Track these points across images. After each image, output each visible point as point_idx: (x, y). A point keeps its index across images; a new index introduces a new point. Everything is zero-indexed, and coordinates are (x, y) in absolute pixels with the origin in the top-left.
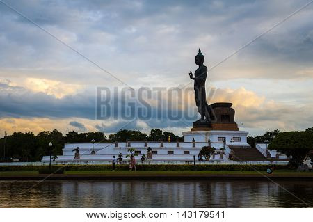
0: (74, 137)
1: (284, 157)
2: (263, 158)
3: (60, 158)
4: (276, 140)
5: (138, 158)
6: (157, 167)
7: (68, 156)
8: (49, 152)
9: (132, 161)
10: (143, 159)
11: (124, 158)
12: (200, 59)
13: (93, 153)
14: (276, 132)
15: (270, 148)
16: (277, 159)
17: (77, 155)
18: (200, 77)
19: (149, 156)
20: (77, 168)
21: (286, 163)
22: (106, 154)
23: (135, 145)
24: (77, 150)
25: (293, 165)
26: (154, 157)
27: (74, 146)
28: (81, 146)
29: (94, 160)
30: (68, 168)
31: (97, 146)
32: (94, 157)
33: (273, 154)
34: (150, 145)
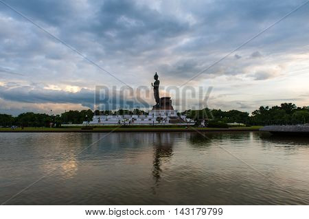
0: (97, 113)
1: (193, 121)
2: (184, 122)
3: (91, 122)
4: (191, 114)
6: (136, 126)
7: (95, 121)
8: (86, 119)
10: (130, 123)
11: (121, 122)
12: (156, 77)
13: (107, 120)
15: (187, 117)
16: (190, 122)
17: (99, 121)
19: (133, 121)
20: (100, 127)
21: (193, 124)
22: (113, 121)
23: (126, 116)
24: (99, 119)
25: (197, 125)
26: (135, 122)
27: (98, 117)
28: (101, 117)
29: (107, 123)
30: (95, 127)
31: (108, 117)
33: (188, 120)
34: (133, 116)
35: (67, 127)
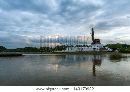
1: (111, 49)
2: (107, 50)
5: (80, 50)
6: (84, 52)
9: (79, 51)
10: (81, 50)
11: (78, 50)
12: (92, 30)
13: (72, 49)
14: (109, 45)
17: (69, 50)
18: (93, 34)
19: (83, 50)
20: (69, 52)
21: (112, 51)
22: (75, 50)
23: (80, 48)
24: (69, 49)
28: (69, 48)
30: (67, 52)
31: (72, 48)
32: (72, 50)
33: (109, 49)
34: (83, 48)
35: (56, 52)
